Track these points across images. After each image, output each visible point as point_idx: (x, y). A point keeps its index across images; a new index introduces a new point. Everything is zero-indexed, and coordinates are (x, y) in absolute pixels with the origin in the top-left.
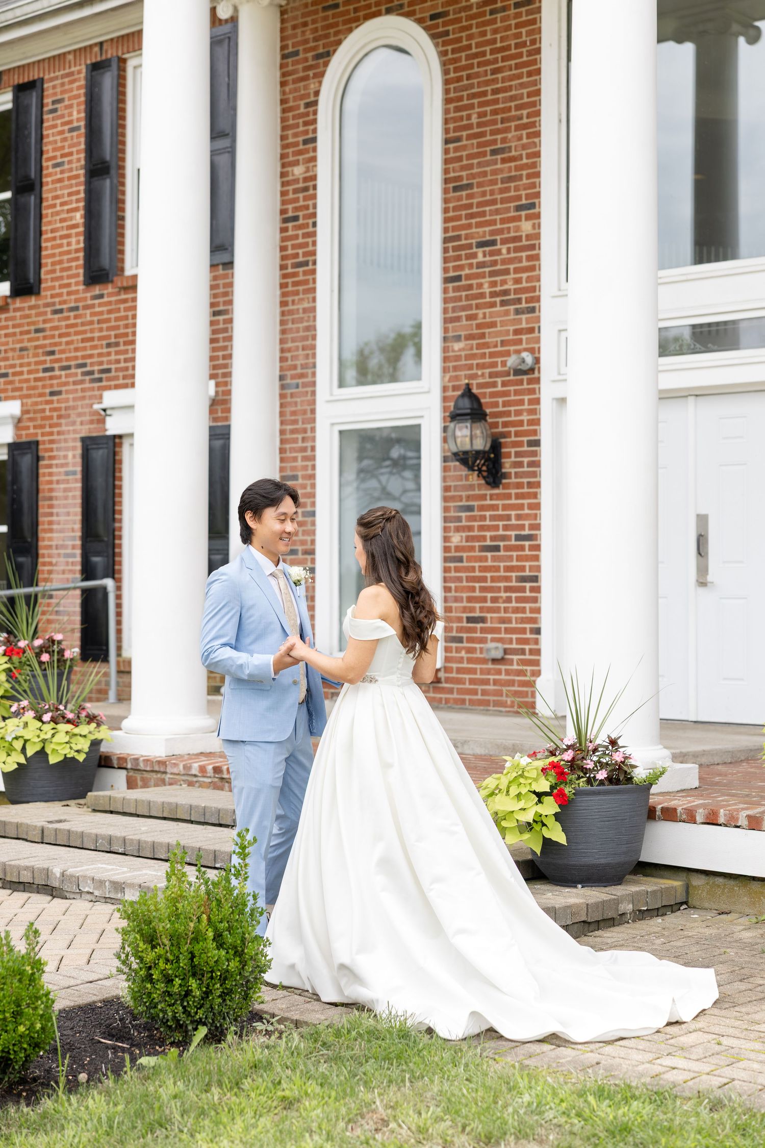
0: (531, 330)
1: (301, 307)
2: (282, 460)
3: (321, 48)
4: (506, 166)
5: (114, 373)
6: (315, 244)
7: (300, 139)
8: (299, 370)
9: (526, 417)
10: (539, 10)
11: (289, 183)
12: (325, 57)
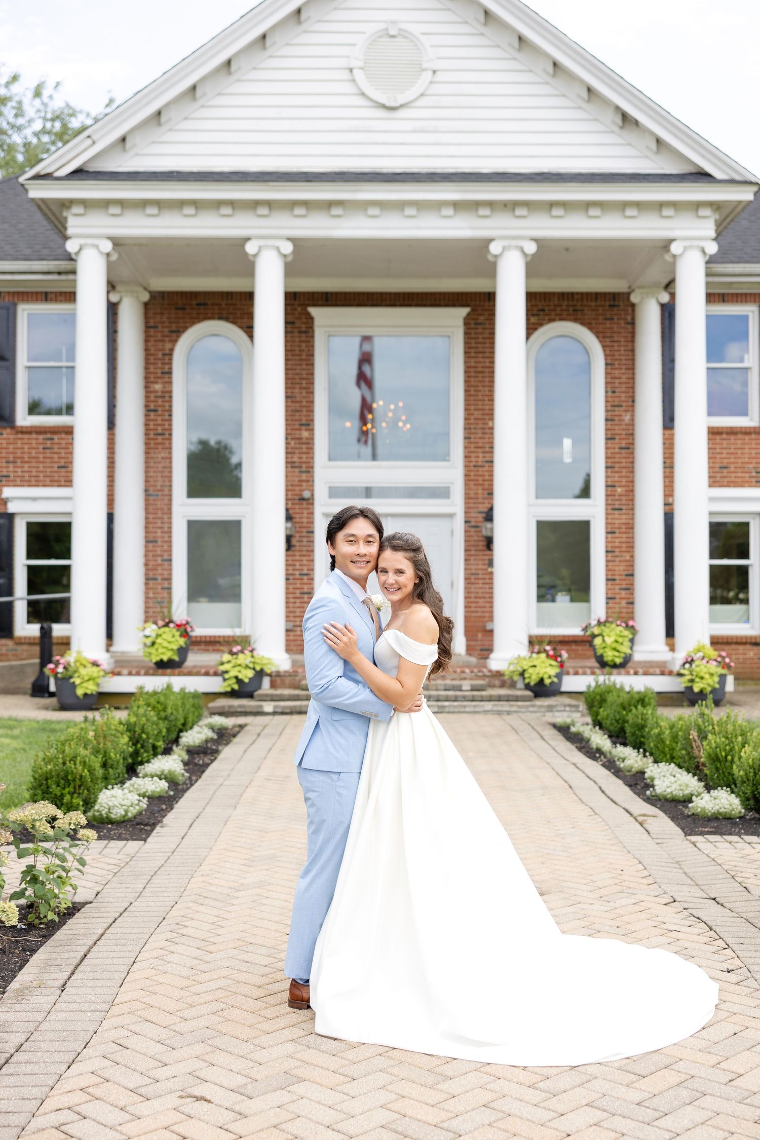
0: (308, 481)
1: (160, 456)
2: (146, 532)
3: (174, 328)
4: (293, 404)
5: (12, 478)
6: (170, 425)
7: (159, 371)
8: (159, 488)
9: (305, 520)
10: (313, 337)
11: (151, 392)
12: (177, 333)
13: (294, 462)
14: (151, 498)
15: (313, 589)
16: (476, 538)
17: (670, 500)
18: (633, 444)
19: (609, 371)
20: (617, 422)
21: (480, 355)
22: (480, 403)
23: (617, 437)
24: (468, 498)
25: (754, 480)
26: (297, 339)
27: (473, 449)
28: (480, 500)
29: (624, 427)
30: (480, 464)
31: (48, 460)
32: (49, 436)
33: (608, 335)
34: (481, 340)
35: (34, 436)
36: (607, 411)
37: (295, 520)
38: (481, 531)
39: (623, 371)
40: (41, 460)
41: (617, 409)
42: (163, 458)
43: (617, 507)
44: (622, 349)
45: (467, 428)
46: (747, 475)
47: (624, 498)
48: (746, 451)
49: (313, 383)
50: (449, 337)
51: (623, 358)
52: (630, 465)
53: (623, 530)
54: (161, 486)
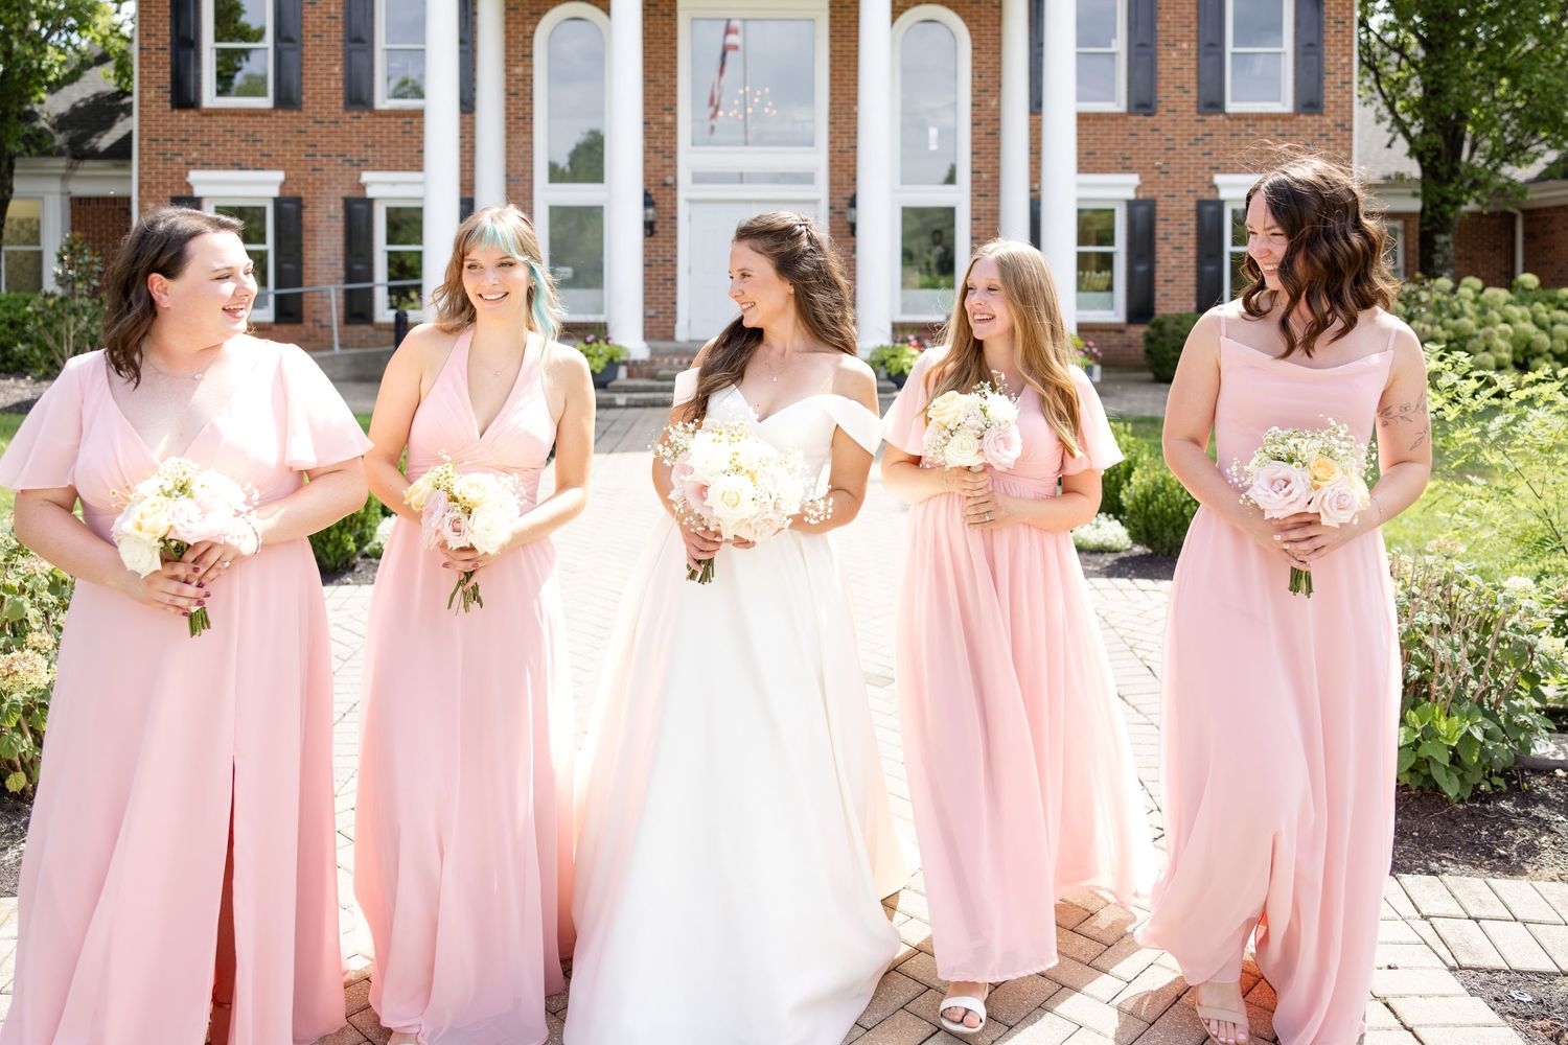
0: (671, 166)
1: (521, 140)
3: (535, 9)
4: (657, 88)
5: (371, 162)
6: (532, 109)
7: (520, 54)
8: (520, 172)
9: (668, 206)
10: (676, 20)
11: (511, 75)
12: (538, 15)
13: (656, 148)
14: (512, 183)
15: (675, 275)
16: (841, 225)
17: (1036, 186)
18: (999, 129)
19: (976, 55)
20: (983, 107)
21: (845, 39)
22: (845, 87)
23: (983, 122)
24: (833, 183)
25: (1120, 166)
26: (660, 22)
27: (838, 135)
28: (845, 186)
29: (989, 112)
30: (845, 149)
31: (407, 144)
32: (408, 119)
33: (975, 18)
34: (846, 24)
35: (393, 119)
36: (973, 96)
37: (657, 206)
38: (845, 218)
39: (990, 55)
40: (401, 144)
41: (983, 94)
42: (524, 143)
43: (982, 193)
44: (989, 33)
45: (832, 113)
46: (1113, 161)
47: (989, 184)
48: (1113, 137)
49: (676, 67)
50: (813, 20)
51: (990, 42)
52: (995, 151)
53: (989, 217)
54: (523, 171)
